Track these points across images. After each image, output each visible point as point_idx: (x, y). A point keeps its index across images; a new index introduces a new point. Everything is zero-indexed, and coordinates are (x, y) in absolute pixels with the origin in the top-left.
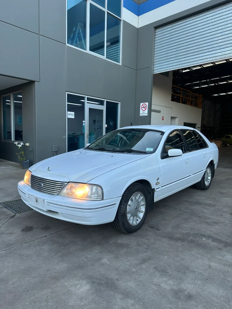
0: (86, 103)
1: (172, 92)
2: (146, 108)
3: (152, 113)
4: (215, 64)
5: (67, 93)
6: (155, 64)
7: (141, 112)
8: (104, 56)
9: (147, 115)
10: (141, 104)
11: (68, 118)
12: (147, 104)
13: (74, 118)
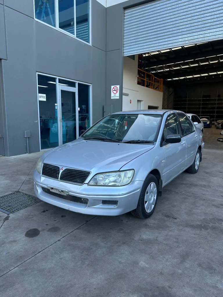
0: (58, 85)
1: (138, 75)
2: (117, 91)
3: (124, 97)
4: (172, 50)
5: (37, 73)
6: (125, 46)
7: (112, 95)
8: (74, 34)
9: (118, 98)
10: (112, 87)
11: (39, 101)
12: (118, 86)
13: (46, 100)
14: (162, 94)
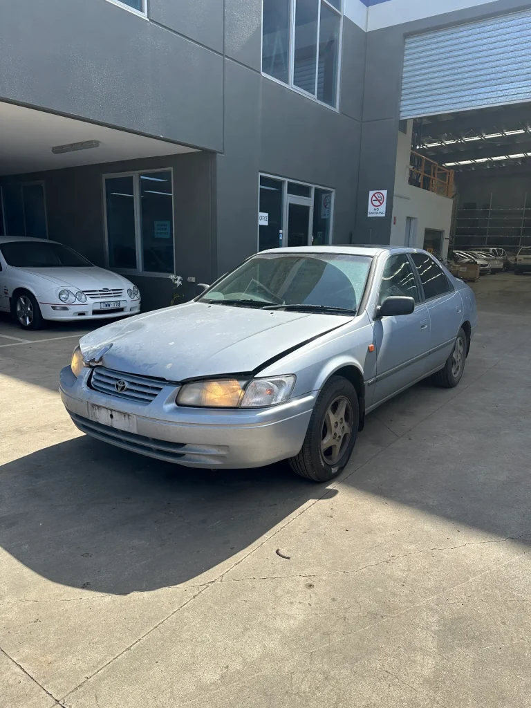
0: (286, 193)
1: (410, 164)
2: (381, 202)
5: (260, 174)
8: (314, 94)
9: (384, 215)
10: (371, 193)
11: (260, 226)
12: (385, 192)
13: (267, 225)
14: (451, 201)
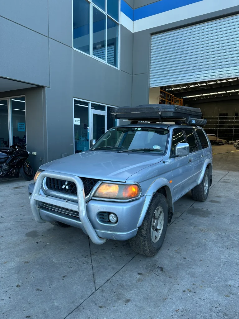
0: (91, 108)
1: (160, 96)
5: (74, 99)
8: (105, 60)
13: (80, 124)
